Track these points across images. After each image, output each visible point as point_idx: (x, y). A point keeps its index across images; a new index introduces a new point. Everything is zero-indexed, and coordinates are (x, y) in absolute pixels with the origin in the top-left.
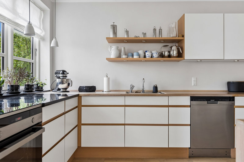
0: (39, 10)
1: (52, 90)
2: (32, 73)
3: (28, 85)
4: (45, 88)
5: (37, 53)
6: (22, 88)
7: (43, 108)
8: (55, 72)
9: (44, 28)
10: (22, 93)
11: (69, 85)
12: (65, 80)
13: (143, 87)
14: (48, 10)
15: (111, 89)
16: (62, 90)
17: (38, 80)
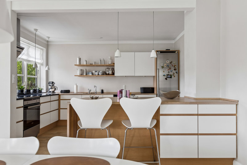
0: (40, 49)
1: (47, 92)
2: (36, 84)
3: (34, 89)
4: (43, 91)
5: (39, 72)
6: (32, 91)
7: (40, 98)
8: (48, 82)
9: (42, 59)
10: (32, 93)
11: (55, 89)
12: (53, 87)
13: (96, 90)
14: (45, 49)
15: (78, 92)
16: (51, 92)
17: (39, 87)
